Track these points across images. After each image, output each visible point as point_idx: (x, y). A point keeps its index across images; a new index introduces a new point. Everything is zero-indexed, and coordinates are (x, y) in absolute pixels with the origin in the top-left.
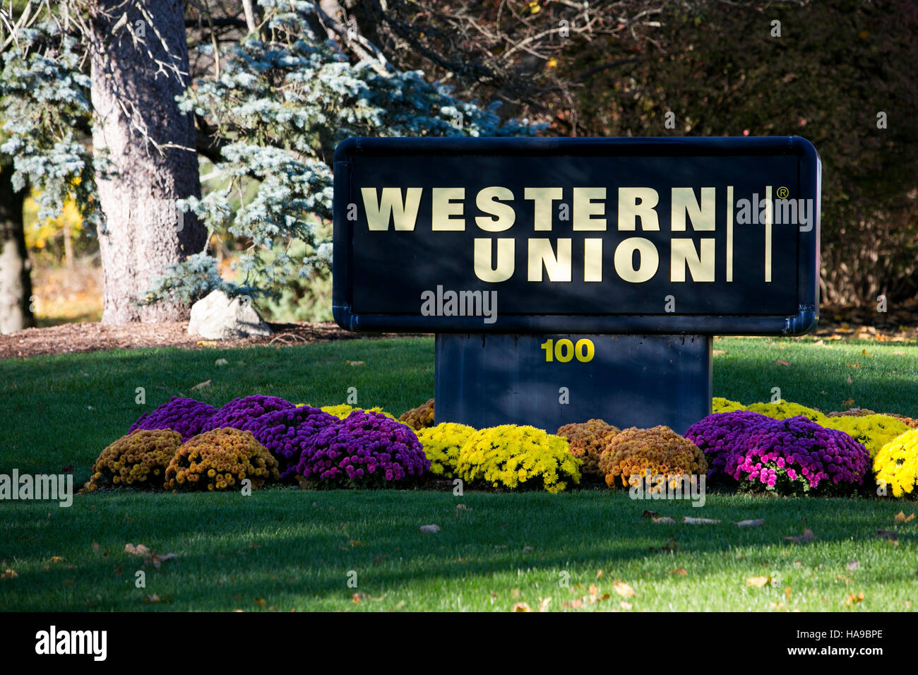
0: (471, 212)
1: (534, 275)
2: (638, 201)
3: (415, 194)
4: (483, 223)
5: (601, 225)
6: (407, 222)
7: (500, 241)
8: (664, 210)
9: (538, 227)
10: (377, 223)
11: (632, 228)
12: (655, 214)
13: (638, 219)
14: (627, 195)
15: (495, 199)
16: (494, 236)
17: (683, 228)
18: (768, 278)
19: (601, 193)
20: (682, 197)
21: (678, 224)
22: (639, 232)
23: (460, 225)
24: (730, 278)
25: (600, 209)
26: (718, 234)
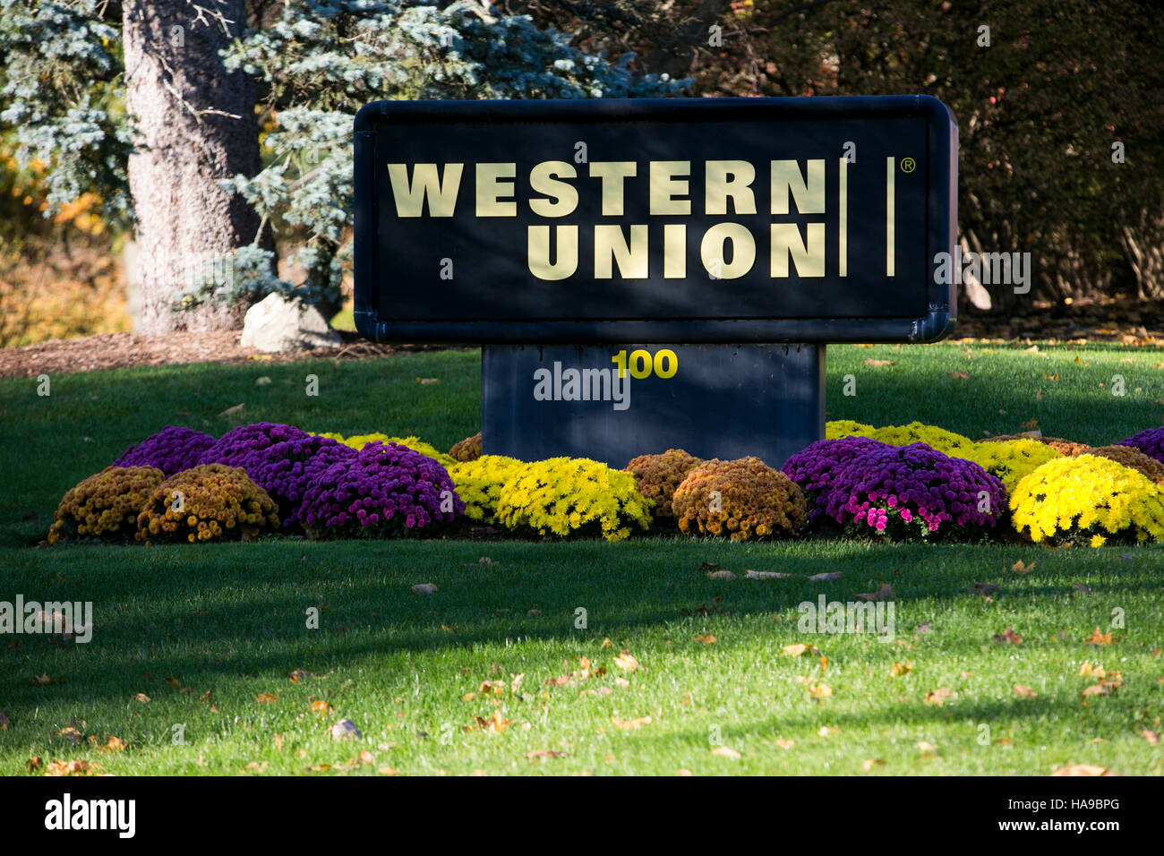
0: (524, 193)
1: (602, 271)
2: (730, 178)
3: (454, 171)
4: (539, 207)
5: (685, 208)
6: (444, 207)
7: (559, 228)
8: (761, 188)
9: (606, 211)
10: (407, 207)
11: (723, 211)
12: (751, 193)
13: (730, 200)
14: (716, 170)
15: (553, 177)
16: (553, 223)
17: (785, 211)
18: (891, 271)
19: (684, 167)
20: (784, 171)
21: (779, 207)
22: (731, 216)
23: (510, 210)
24: (843, 272)
25: (683, 188)
26: (829, 218)
